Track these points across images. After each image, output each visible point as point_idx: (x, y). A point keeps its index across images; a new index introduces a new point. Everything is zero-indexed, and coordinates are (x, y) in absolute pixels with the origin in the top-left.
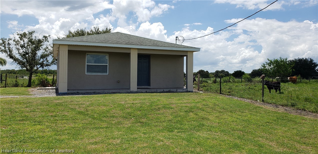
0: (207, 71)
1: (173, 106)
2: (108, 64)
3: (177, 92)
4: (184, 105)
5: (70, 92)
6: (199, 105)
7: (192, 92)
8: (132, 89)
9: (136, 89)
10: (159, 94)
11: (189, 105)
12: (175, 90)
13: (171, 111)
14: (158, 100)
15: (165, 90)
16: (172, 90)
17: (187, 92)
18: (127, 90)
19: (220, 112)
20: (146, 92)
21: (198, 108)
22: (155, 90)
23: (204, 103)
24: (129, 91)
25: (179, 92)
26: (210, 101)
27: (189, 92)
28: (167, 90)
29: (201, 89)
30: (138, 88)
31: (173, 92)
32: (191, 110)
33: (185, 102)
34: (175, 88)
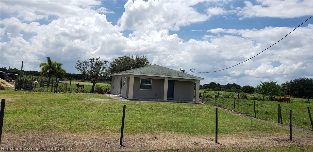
0: (219, 84)
1: (187, 109)
2: (151, 85)
3: (189, 103)
4: (193, 109)
5: (134, 99)
6: (200, 110)
7: (198, 103)
8: (164, 100)
9: (166, 100)
10: (179, 103)
11: (194, 109)
12: (188, 102)
13: (187, 111)
14: (180, 106)
15: (182, 101)
16: (186, 101)
17: (195, 103)
18: (161, 100)
19: (208, 113)
20: (172, 102)
21: (199, 111)
22: (177, 101)
23: (202, 109)
24: (162, 100)
25: (191, 103)
26: (206, 109)
27: (196, 103)
28: (184, 101)
29: (204, 102)
30: (167, 99)
31: (187, 103)
32: (196, 111)
33: (193, 108)
34: (188, 101)
